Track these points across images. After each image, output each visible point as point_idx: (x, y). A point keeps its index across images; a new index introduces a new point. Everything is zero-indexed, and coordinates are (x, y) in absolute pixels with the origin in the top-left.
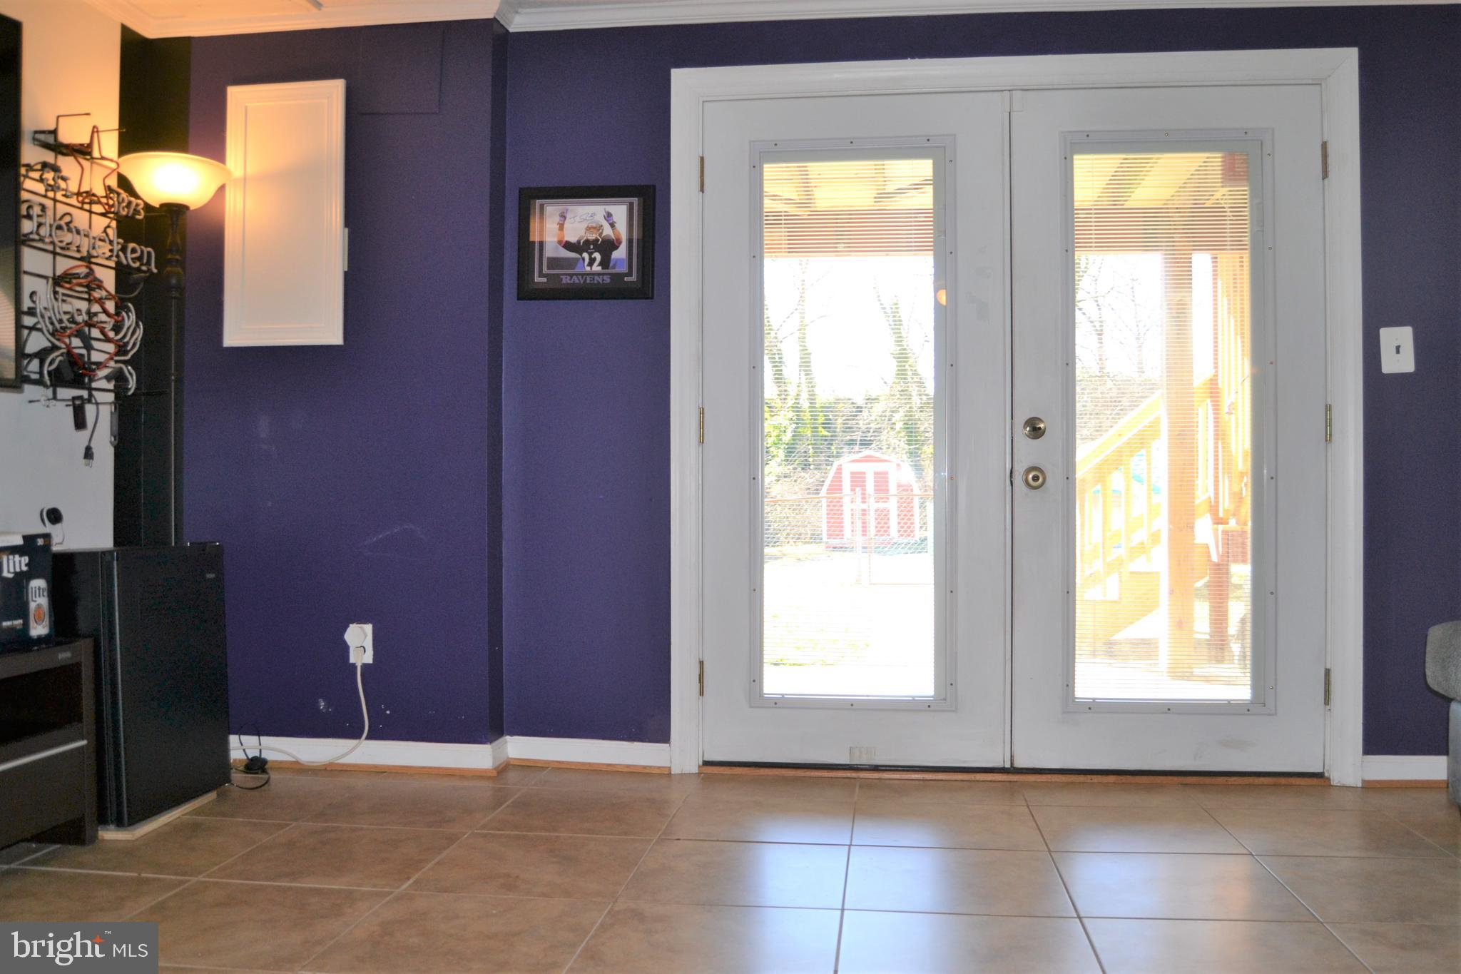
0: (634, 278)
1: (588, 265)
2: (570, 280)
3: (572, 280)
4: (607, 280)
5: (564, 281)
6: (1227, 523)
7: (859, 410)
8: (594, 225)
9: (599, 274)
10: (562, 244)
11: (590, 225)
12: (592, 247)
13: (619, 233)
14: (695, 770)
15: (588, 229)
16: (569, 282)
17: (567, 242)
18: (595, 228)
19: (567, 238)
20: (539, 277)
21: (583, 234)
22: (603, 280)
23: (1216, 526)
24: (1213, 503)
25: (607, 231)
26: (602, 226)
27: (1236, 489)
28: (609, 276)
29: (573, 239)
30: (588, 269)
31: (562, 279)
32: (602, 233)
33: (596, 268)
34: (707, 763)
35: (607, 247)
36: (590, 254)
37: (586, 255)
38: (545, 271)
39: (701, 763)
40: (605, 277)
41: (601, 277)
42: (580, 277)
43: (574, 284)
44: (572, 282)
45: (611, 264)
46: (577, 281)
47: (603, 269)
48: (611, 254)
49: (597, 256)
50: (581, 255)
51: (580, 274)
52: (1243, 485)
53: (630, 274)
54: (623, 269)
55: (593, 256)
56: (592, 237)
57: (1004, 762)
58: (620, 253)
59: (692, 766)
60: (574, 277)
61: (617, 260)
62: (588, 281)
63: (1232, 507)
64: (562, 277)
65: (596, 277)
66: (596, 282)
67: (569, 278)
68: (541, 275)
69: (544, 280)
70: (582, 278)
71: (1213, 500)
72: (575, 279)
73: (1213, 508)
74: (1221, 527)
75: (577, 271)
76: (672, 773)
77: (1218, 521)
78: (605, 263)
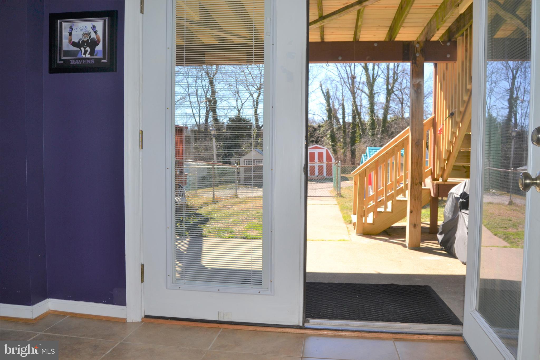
0: (106, 61)
1: (83, 54)
2: (75, 62)
3: (76, 62)
4: (93, 62)
5: (72, 63)
6: (438, 180)
7: (315, 130)
8: (87, 33)
9: (88, 59)
10: (71, 43)
11: (85, 33)
12: (85, 44)
13: (99, 36)
14: (140, 320)
15: (84, 35)
16: (74, 63)
17: (73, 42)
18: (87, 34)
19: (73, 40)
20: (60, 61)
21: (81, 38)
22: (91, 62)
23: (433, 181)
24: (432, 171)
25: (93, 36)
26: (90, 33)
27: (442, 166)
28: (94, 60)
29: (76, 41)
30: (84, 56)
31: (70, 62)
32: (90, 37)
33: (88, 56)
34: (146, 317)
35: (93, 44)
36: (85, 48)
37: (82, 49)
38: (62, 57)
39: (143, 316)
40: (92, 61)
41: (90, 60)
42: (79, 60)
43: (76, 64)
44: (75, 63)
45: (95, 54)
46: (78, 63)
47: (91, 56)
48: (95, 48)
49: (88, 49)
50: (80, 49)
51: (79, 59)
52: (445, 164)
53: (104, 59)
54: (100, 56)
55: (86, 49)
56: (85, 39)
57: (299, 322)
58: (99, 48)
59: (138, 319)
60: (77, 61)
61: (98, 51)
62: (83, 63)
63: (440, 174)
64: (70, 61)
65: (88, 61)
66: (87, 63)
67: (74, 61)
68: (61, 60)
69: (62, 62)
70: (81, 61)
71: (432, 170)
72: (77, 62)
73: (432, 173)
74: (435, 182)
75: (78, 57)
76: (127, 322)
77: (434, 179)
78: (92, 53)
